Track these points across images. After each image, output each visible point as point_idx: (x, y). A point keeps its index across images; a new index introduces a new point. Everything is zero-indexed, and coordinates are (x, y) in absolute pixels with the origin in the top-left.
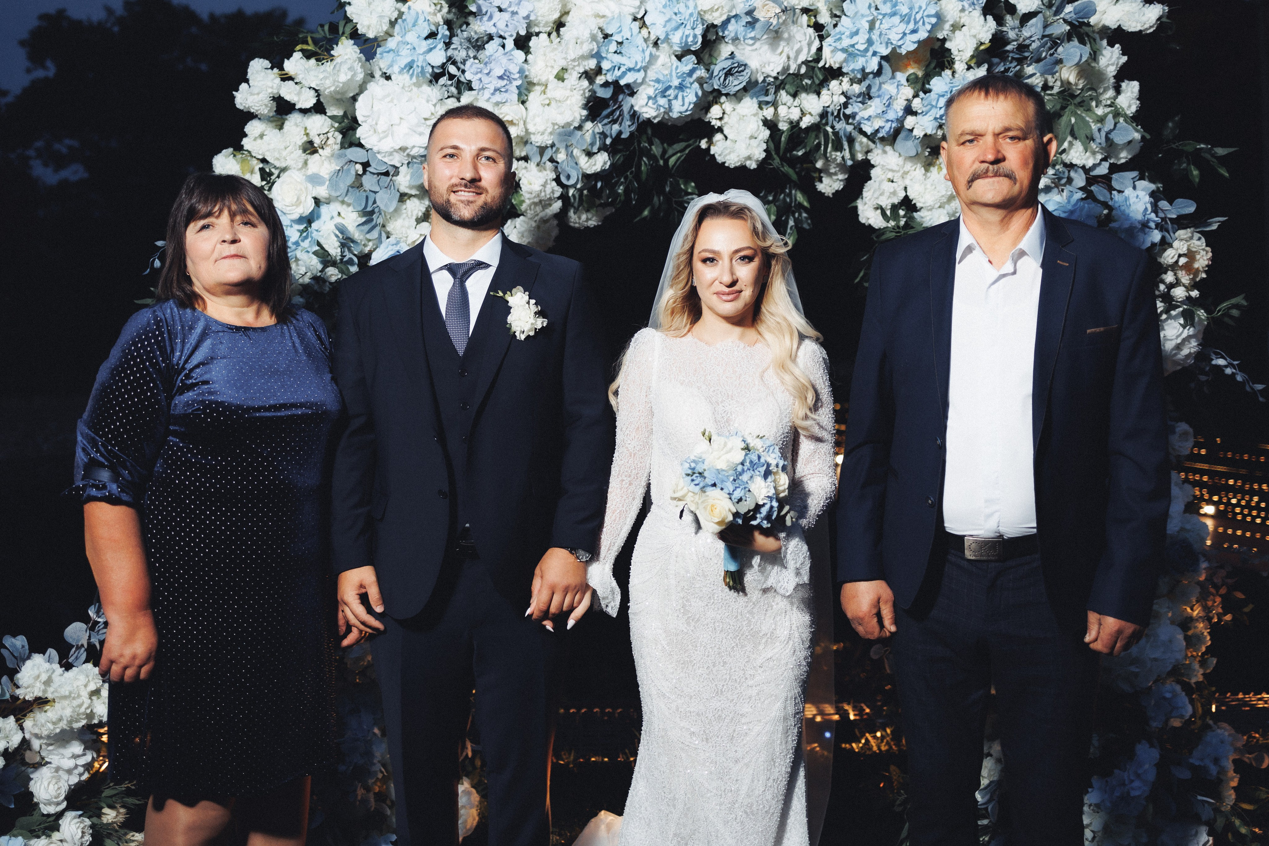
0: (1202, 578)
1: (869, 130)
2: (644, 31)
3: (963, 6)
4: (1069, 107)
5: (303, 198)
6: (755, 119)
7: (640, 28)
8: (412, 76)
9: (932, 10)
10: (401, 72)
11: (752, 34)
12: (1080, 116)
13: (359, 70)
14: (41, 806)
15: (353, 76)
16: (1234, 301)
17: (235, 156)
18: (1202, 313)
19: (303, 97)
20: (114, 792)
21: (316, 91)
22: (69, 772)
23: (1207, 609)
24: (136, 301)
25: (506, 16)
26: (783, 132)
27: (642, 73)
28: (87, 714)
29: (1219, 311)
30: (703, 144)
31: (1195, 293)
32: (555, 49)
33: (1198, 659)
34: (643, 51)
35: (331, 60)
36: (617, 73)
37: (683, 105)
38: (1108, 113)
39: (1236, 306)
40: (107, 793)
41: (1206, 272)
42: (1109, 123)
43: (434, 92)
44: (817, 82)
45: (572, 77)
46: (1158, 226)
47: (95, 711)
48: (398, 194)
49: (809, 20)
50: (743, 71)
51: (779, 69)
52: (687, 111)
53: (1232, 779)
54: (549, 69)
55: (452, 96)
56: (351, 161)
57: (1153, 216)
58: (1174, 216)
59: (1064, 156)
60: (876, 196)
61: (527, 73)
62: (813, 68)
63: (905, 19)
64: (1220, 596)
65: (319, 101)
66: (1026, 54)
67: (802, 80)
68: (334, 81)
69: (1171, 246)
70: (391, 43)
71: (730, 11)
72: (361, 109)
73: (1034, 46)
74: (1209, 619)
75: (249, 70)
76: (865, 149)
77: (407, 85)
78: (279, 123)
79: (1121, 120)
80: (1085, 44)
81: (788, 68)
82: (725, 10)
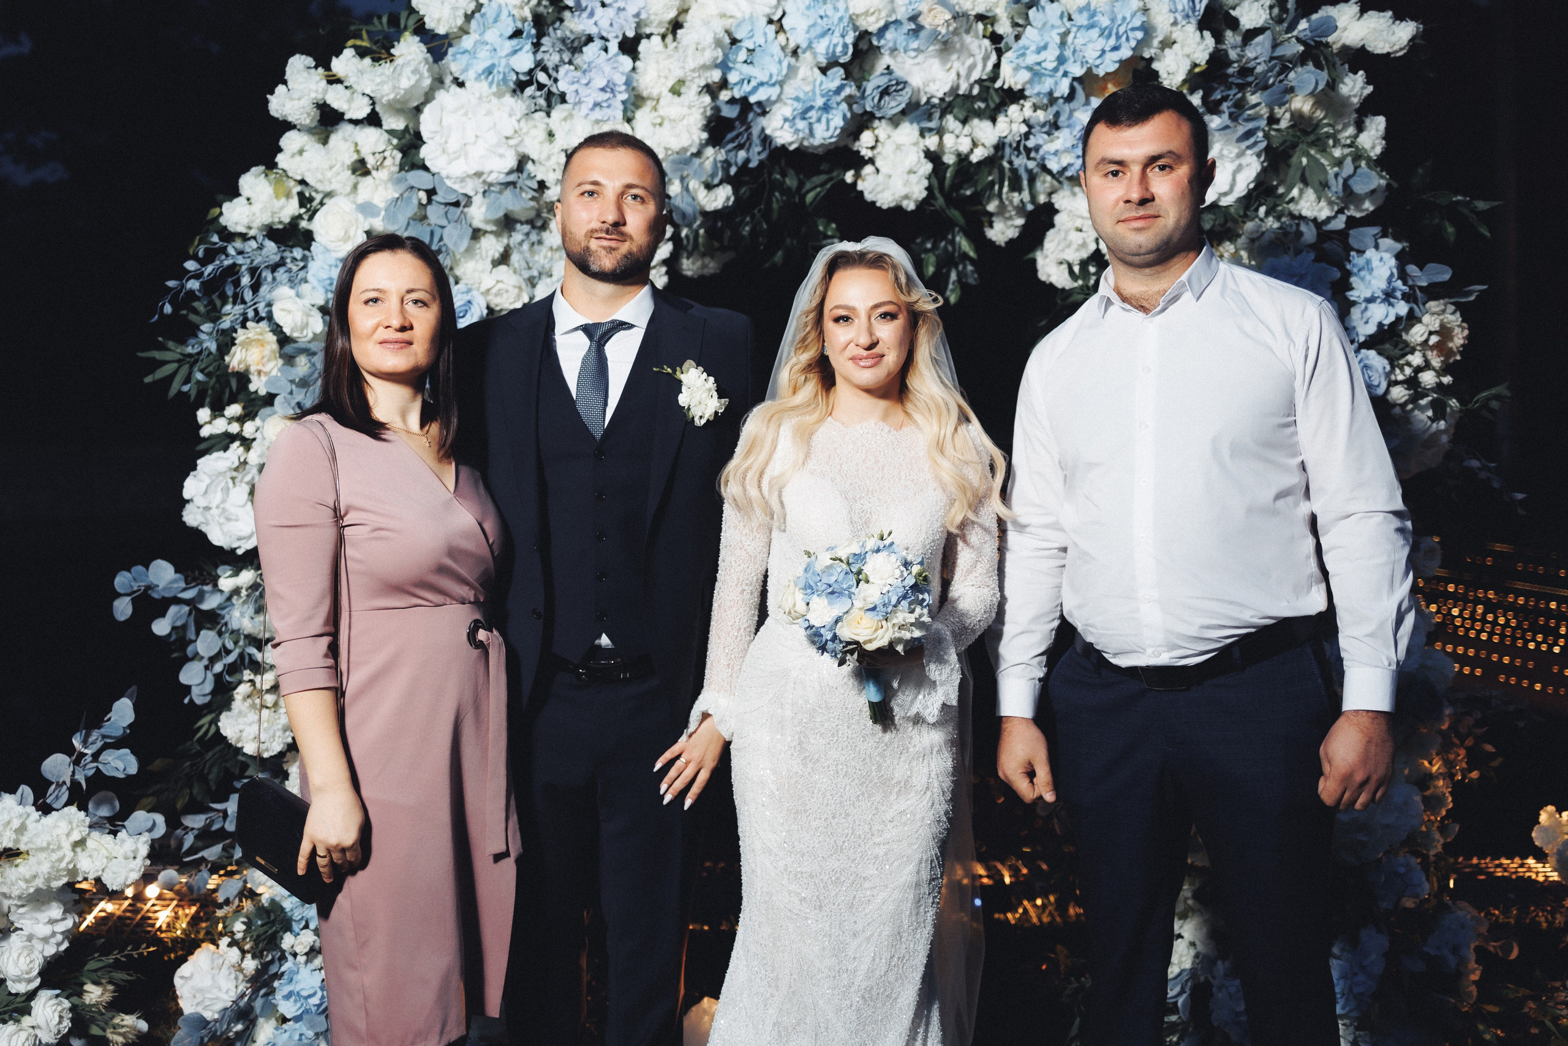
0: (1445, 727)
1: (1054, 165)
2: (782, 38)
3: (1175, 18)
4: (1301, 146)
5: (352, 233)
6: (914, 149)
7: (777, 33)
8: (491, 84)
9: (1137, 22)
10: (478, 78)
11: (915, 44)
12: (1312, 156)
13: (426, 74)
14: (9, 983)
15: (418, 81)
16: (1493, 391)
17: (266, 175)
18: (1453, 403)
19: (354, 105)
20: (100, 964)
21: (371, 98)
22: (45, 940)
23: (1449, 764)
24: (140, 354)
25: (610, 12)
26: (948, 166)
27: (777, 89)
28: (69, 870)
29: (1476, 402)
30: (849, 177)
31: (1447, 380)
32: (670, 57)
33: (1436, 825)
34: (780, 62)
35: (391, 61)
36: (747, 88)
37: (828, 129)
38: (1347, 155)
39: (1497, 397)
40: (92, 965)
41: (1461, 353)
42: (1348, 168)
43: (517, 105)
44: (992, 105)
45: (691, 92)
46: (1406, 297)
47: (78, 866)
48: (470, 231)
49: (985, 29)
50: (901, 90)
51: (947, 88)
52: (831, 137)
53: (1473, 971)
54: (663, 80)
55: (540, 110)
56: (412, 188)
57: (1399, 284)
58: (1424, 284)
59: (1292, 206)
60: (1060, 248)
61: (635, 84)
62: (988, 88)
63: (1105, 33)
64: (1466, 748)
65: (373, 110)
66: (1250, 79)
67: (973, 103)
68: (394, 87)
69: (1420, 321)
70: (467, 42)
71: (888, 16)
72: (427, 124)
73: (1259, 69)
74: (1452, 776)
75: (287, 69)
76: (1049, 190)
77: (485, 94)
78: (323, 136)
79: (1363, 164)
80: (1322, 70)
81: (958, 87)
82: (883, 14)
